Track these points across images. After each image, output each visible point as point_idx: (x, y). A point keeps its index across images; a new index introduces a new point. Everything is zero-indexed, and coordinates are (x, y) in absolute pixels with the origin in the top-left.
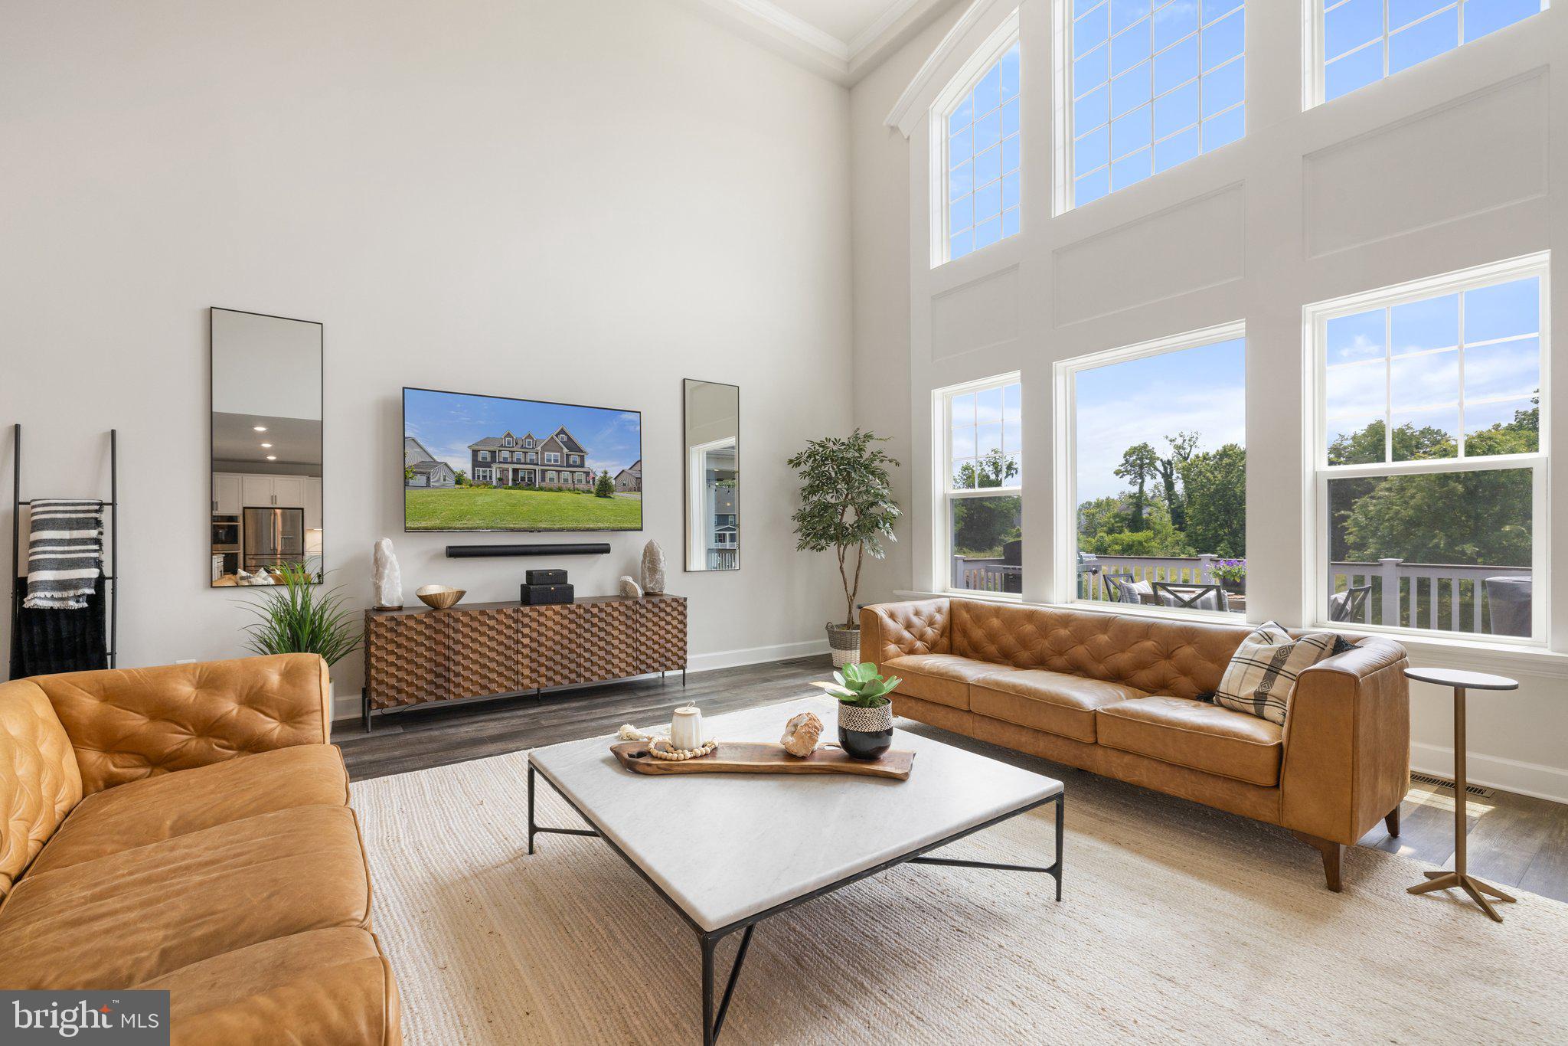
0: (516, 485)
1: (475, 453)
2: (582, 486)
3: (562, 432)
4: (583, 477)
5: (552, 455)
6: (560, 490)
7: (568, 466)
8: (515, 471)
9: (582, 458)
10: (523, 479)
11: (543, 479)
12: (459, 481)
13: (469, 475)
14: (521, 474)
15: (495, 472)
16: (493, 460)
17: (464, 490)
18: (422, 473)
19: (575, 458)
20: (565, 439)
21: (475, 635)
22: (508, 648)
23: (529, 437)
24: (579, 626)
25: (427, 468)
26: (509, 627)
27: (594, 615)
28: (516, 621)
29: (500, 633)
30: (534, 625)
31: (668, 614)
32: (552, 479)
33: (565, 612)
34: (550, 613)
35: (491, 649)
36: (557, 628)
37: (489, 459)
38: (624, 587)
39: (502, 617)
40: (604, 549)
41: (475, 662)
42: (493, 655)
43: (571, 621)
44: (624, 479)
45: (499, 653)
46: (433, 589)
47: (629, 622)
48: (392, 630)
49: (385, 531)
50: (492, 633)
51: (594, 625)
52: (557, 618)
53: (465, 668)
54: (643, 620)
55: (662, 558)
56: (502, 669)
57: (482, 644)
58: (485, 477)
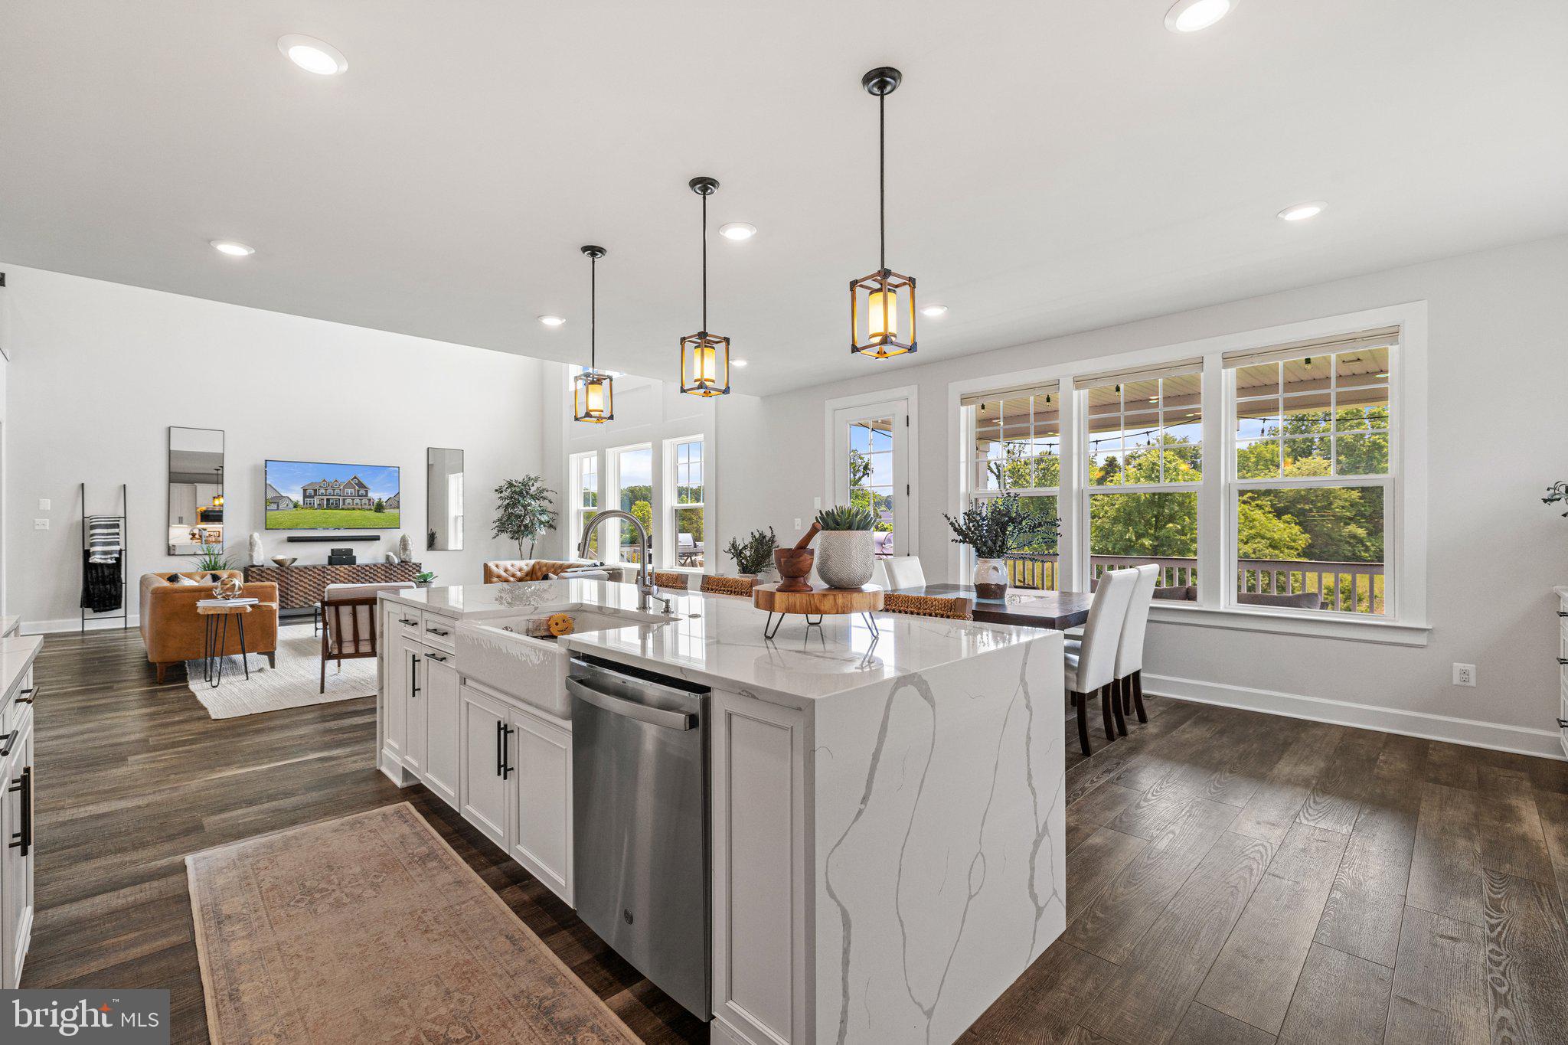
0: (328, 507)
1: (305, 491)
2: (367, 507)
3: (355, 478)
4: (367, 502)
5: (349, 491)
6: (354, 509)
7: (359, 496)
8: (328, 500)
9: (367, 492)
10: (332, 504)
11: (344, 504)
12: (296, 506)
13: (301, 503)
14: (331, 501)
15: (316, 501)
16: (315, 495)
17: (299, 511)
18: (275, 503)
19: (362, 492)
20: (357, 482)
21: (302, 578)
22: (319, 585)
23: (336, 481)
24: (359, 576)
25: (277, 500)
26: (319, 575)
27: (366, 571)
28: (323, 572)
29: (315, 578)
30: (333, 574)
31: (410, 571)
32: (349, 504)
33: (350, 569)
34: (342, 569)
35: (310, 585)
36: (346, 576)
37: (313, 494)
38: (388, 557)
39: (316, 570)
40: (377, 538)
41: (301, 591)
42: (311, 588)
43: (354, 573)
44: (390, 502)
45: (314, 588)
46: (279, 557)
47: (387, 575)
48: (259, 575)
49: (255, 528)
50: (311, 578)
51: (366, 575)
52: (346, 571)
53: (297, 594)
54: (395, 574)
55: (410, 542)
56: (315, 595)
57: (305, 583)
58: (310, 504)
